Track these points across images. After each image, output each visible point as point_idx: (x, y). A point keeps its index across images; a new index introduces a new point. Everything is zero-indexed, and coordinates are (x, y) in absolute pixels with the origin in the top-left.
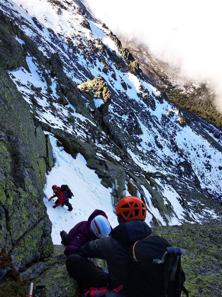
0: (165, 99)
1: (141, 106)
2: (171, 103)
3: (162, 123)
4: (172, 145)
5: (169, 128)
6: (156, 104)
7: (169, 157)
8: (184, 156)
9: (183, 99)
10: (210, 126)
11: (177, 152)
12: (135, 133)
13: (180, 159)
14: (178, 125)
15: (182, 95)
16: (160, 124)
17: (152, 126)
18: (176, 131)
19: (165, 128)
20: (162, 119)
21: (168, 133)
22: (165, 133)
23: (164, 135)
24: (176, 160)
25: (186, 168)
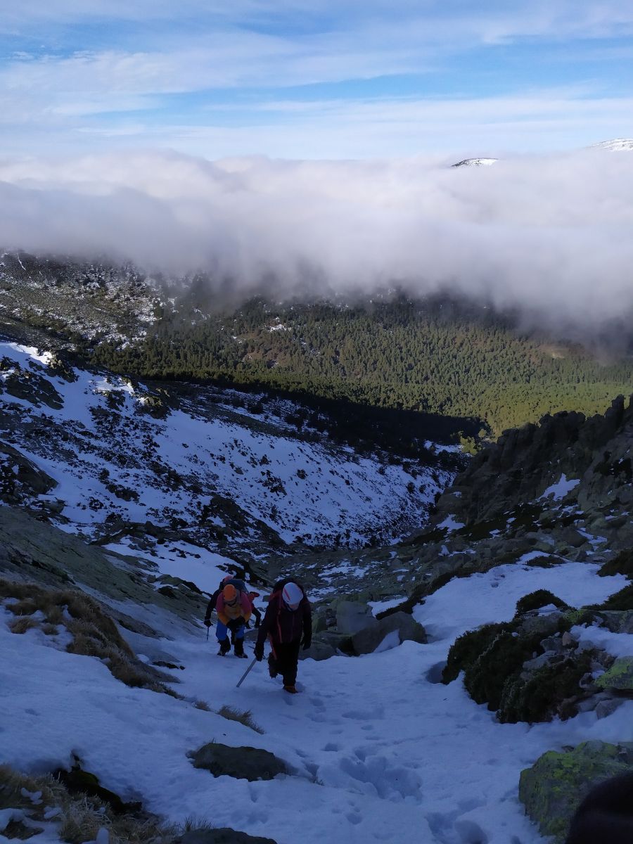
0: (76, 366)
1: (12, 412)
2: (99, 372)
3: (102, 432)
4: (159, 476)
5: (130, 436)
6: (58, 388)
7: (166, 510)
8: (204, 489)
11: (181, 487)
12: (31, 494)
13: (198, 500)
14: (147, 418)
16: (96, 438)
17: (75, 449)
18: (150, 435)
19: (118, 442)
20: (97, 420)
21: (134, 450)
22: (125, 452)
23: (123, 461)
24: (191, 509)
25: (226, 515)
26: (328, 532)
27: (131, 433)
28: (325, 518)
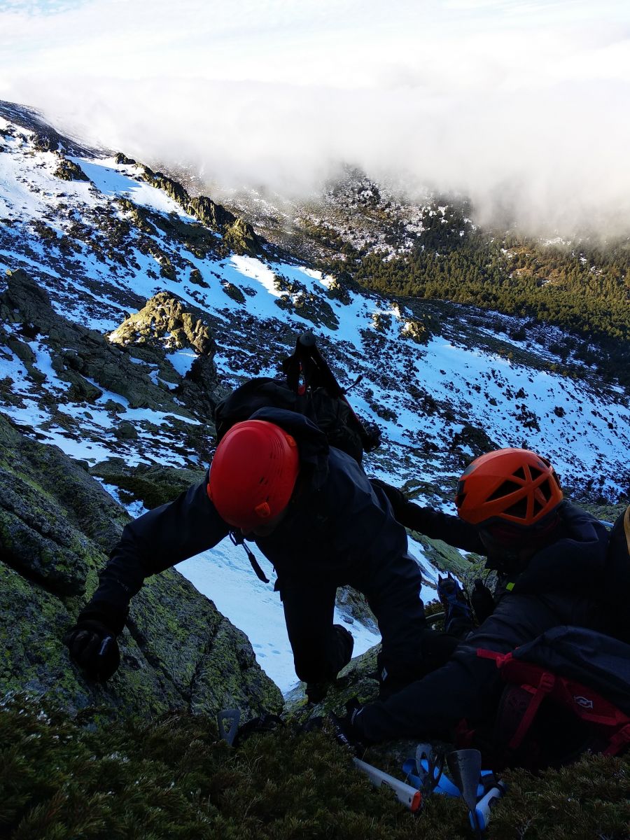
0: (352, 289)
1: (298, 331)
2: (371, 296)
3: (370, 353)
4: (416, 400)
5: (393, 359)
6: (336, 310)
7: (420, 433)
8: (457, 417)
9: (396, 275)
10: (490, 317)
11: (436, 413)
13: (450, 428)
14: (409, 343)
15: (390, 263)
16: (364, 359)
17: (346, 369)
18: (412, 359)
19: (382, 364)
20: (366, 342)
21: (395, 373)
22: (388, 375)
23: (386, 383)
24: (443, 435)
25: (476, 445)
26: (580, 476)
27: (395, 357)
28: (578, 460)
